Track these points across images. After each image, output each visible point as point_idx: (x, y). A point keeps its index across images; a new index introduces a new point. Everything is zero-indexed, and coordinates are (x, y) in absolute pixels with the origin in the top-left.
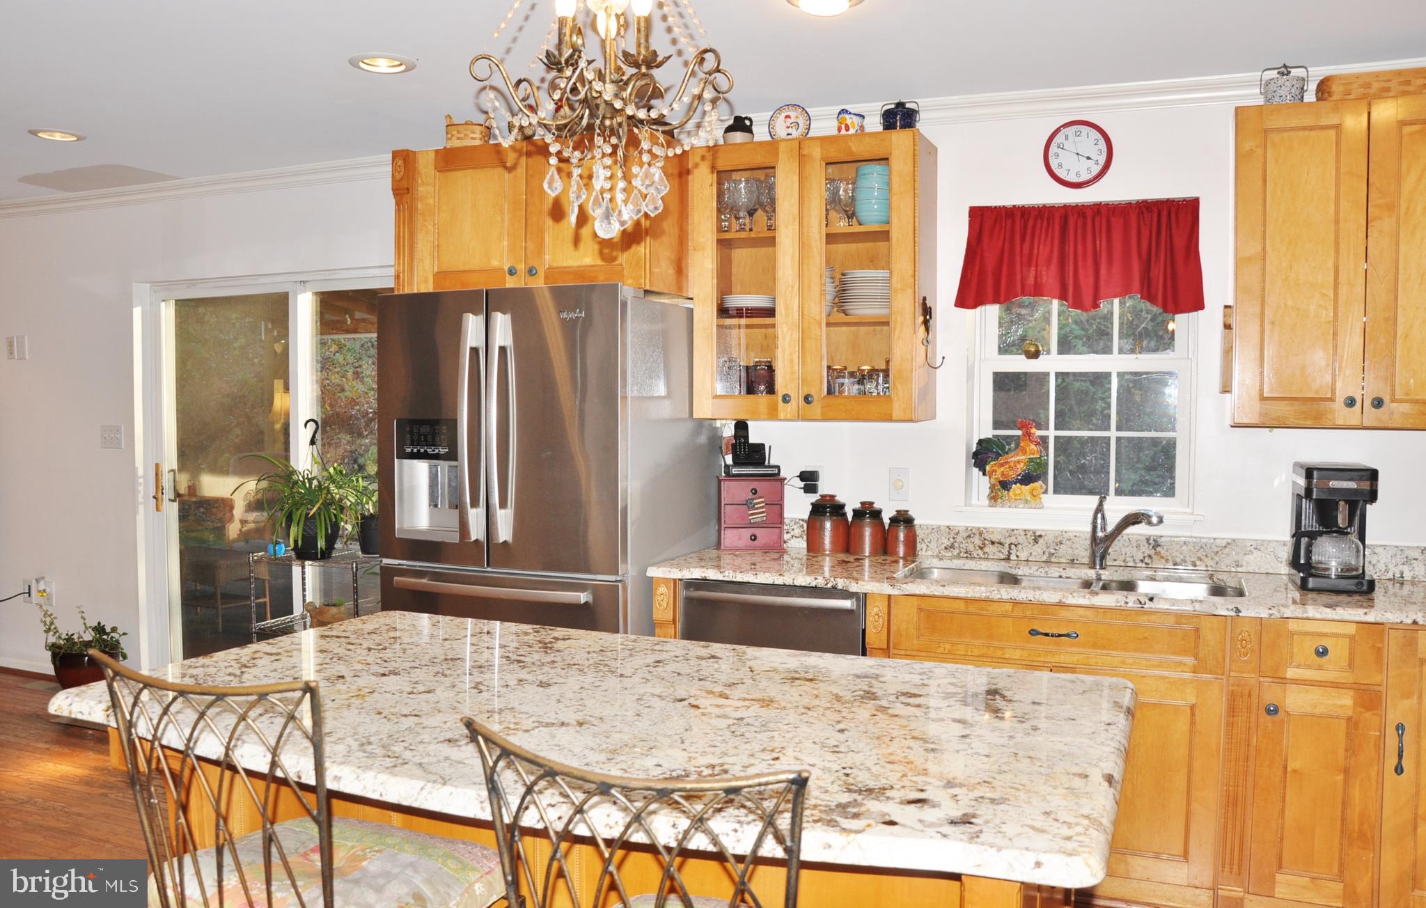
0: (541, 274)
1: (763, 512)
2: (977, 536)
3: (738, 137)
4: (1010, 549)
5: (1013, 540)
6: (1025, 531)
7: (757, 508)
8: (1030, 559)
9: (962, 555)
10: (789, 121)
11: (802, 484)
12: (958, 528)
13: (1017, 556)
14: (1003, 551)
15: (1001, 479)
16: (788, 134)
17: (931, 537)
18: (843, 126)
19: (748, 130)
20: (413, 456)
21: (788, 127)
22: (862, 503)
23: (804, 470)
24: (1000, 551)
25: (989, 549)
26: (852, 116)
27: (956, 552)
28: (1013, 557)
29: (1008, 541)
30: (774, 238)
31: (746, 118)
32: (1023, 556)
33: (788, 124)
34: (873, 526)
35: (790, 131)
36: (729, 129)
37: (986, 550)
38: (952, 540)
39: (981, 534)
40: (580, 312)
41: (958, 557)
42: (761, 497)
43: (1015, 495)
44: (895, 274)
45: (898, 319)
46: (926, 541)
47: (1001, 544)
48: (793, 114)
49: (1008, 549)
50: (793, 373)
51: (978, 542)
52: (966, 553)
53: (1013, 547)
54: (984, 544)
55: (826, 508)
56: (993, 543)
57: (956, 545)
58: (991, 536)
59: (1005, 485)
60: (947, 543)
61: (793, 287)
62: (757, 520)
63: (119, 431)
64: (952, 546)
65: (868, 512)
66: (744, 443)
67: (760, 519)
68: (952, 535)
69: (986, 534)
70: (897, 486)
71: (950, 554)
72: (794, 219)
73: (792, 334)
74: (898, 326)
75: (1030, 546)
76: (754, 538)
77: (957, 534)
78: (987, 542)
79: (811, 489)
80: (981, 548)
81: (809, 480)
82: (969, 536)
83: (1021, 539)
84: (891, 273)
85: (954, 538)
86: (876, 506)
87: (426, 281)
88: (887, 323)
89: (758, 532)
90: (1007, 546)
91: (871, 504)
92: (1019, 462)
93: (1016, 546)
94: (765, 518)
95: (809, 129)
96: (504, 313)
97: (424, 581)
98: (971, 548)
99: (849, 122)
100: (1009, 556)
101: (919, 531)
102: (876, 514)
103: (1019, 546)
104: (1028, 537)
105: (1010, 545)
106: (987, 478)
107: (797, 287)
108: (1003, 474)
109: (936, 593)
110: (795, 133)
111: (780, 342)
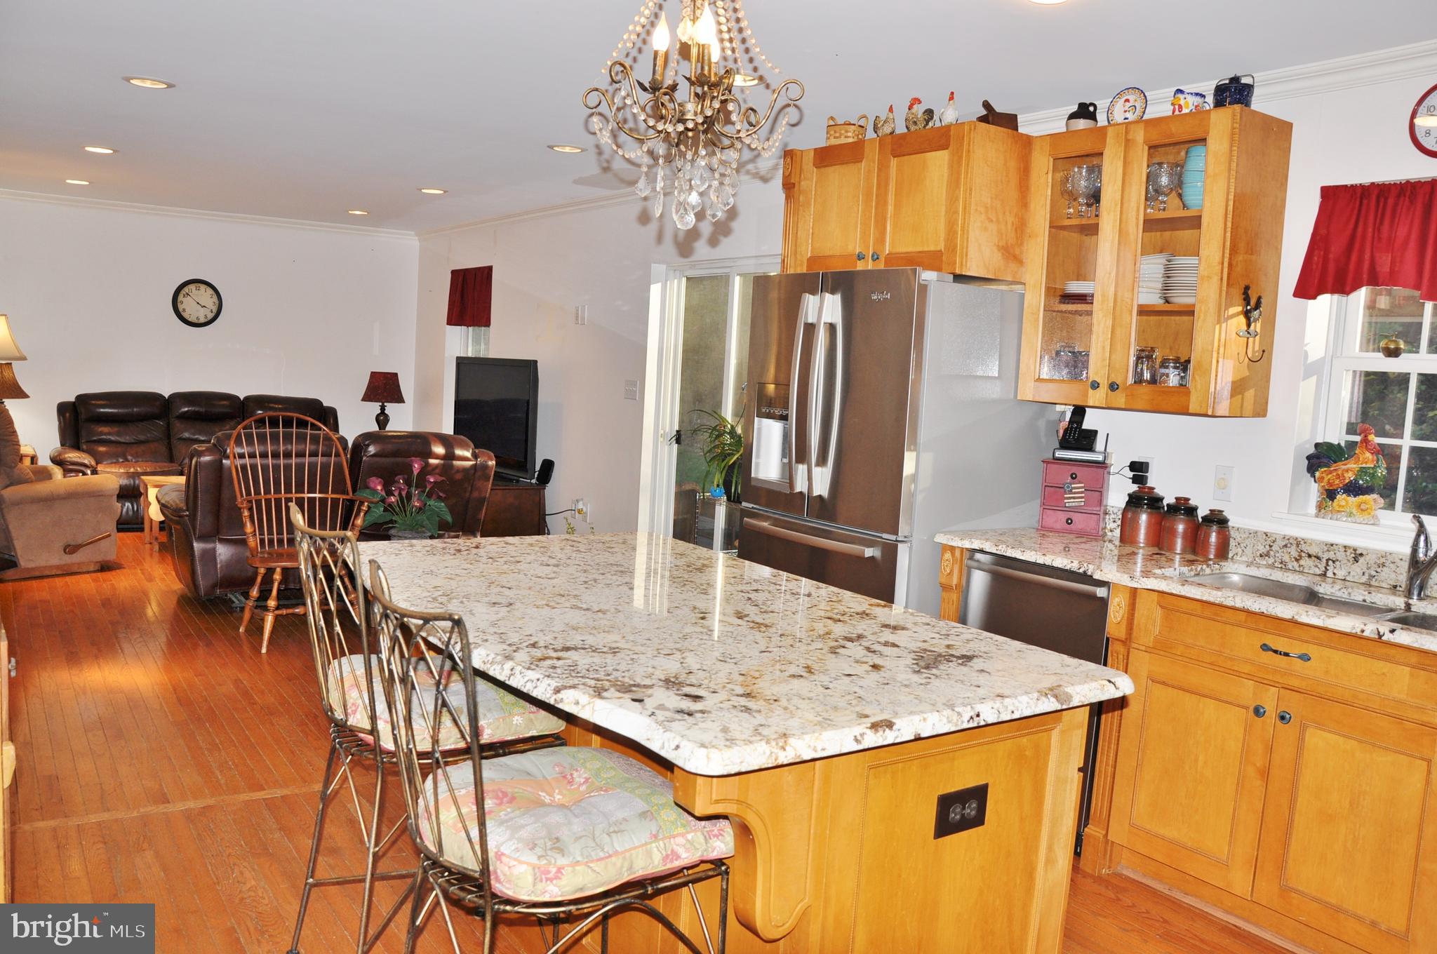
0: (882, 259)
1: (1082, 498)
2: (1294, 547)
3: (1082, 124)
4: (1327, 565)
5: (1331, 555)
6: (1345, 547)
7: (1075, 493)
8: (1348, 578)
9: (1276, 565)
10: (1128, 104)
11: (1131, 474)
12: (1274, 536)
13: (1334, 574)
14: (1320, 566)
15: (1327, 488)
16: (1126, 119)
17: (1247, 541)
18: (1177, 107)
19: (1092, 116)
20: (770, 416)
21: (1125, 111)
22: (1176, 498)
23: (1137, 460)
24: (1316, 566)
25: (1306, 562)
26: (1187, 96)
27: (1271, 561)
28: (1330, 574)
29: (1326, 556)
30: (1098, 224)
31: (1092, 104)
32: (1341, 574)
33: (1127, 109)
34: (1186, 523)
35: (1128, 115)
36: (1073, 116)
37: (1302, 562)
38: (1267, 547)
39: (1298, 545)
40: (887, 294)
41: (1272, 566)
42: (1080, 483)
43: (1340, 506)
44: (1203, 260)
45: (1203, 308)
46: (1242, 545)
47: (1318, 558)
48: (1131, 98)
49: (1324, 565)
50: (1104, 360)
51: (1295, 554)
52: (1281, 563)
53: (1330, 563)
54: (1300, 556)
55: (1143, 499)
56: (1310, 556)
57: (1272, 553)
58: (1308, 548)
59: (1331, 494)
60: (1262, 550)
61: (1110, 274)
62: (1074, 504)
63: (635, 385)
64: (1268, 555)
65: (1184, 508)
66: (1076, 428)
67: (1077, 504)
68: (1268, 543)
69: (1304, 545)
70: (1222, 485)
71: (1265, 563)
72: (1116, 205)
73: (1106, 320)
74: (1202, 315)
75: (1349, 564)
76: (1069, 521)
77: (1274, 542)
78: (1303, 554)
79: (1136, 480)
80: (1297, 560)
81: (1139, 470)
82: (1286, 546)
83: (1340, 555)
84: (1200, 260)
85: (1270, 546)
86: (1192, 502)
87: (801, 265)
88: (1191, 313)
89: (1076, 517)
90: (1324, 561)
91: (1187, 500)
92: (1347, 471)
93: (1334, 562)
94: (1083, 504)
95: (1144, 113)
96: (833, 293)
97: (765, 524)
98: (1286, 558)
99: (1182, 102)
100: (1326, 573)
101: (1233, 533)
102: (1191, 511)
103: (1337, 563)
104: (1348, 553)
105: (1328, 560)
106: (1317, 485)
107: (1114, 274)
108: (1329, 483)
109: (1174, 592)
110: (1131, 116)
111: (1095, 329)
